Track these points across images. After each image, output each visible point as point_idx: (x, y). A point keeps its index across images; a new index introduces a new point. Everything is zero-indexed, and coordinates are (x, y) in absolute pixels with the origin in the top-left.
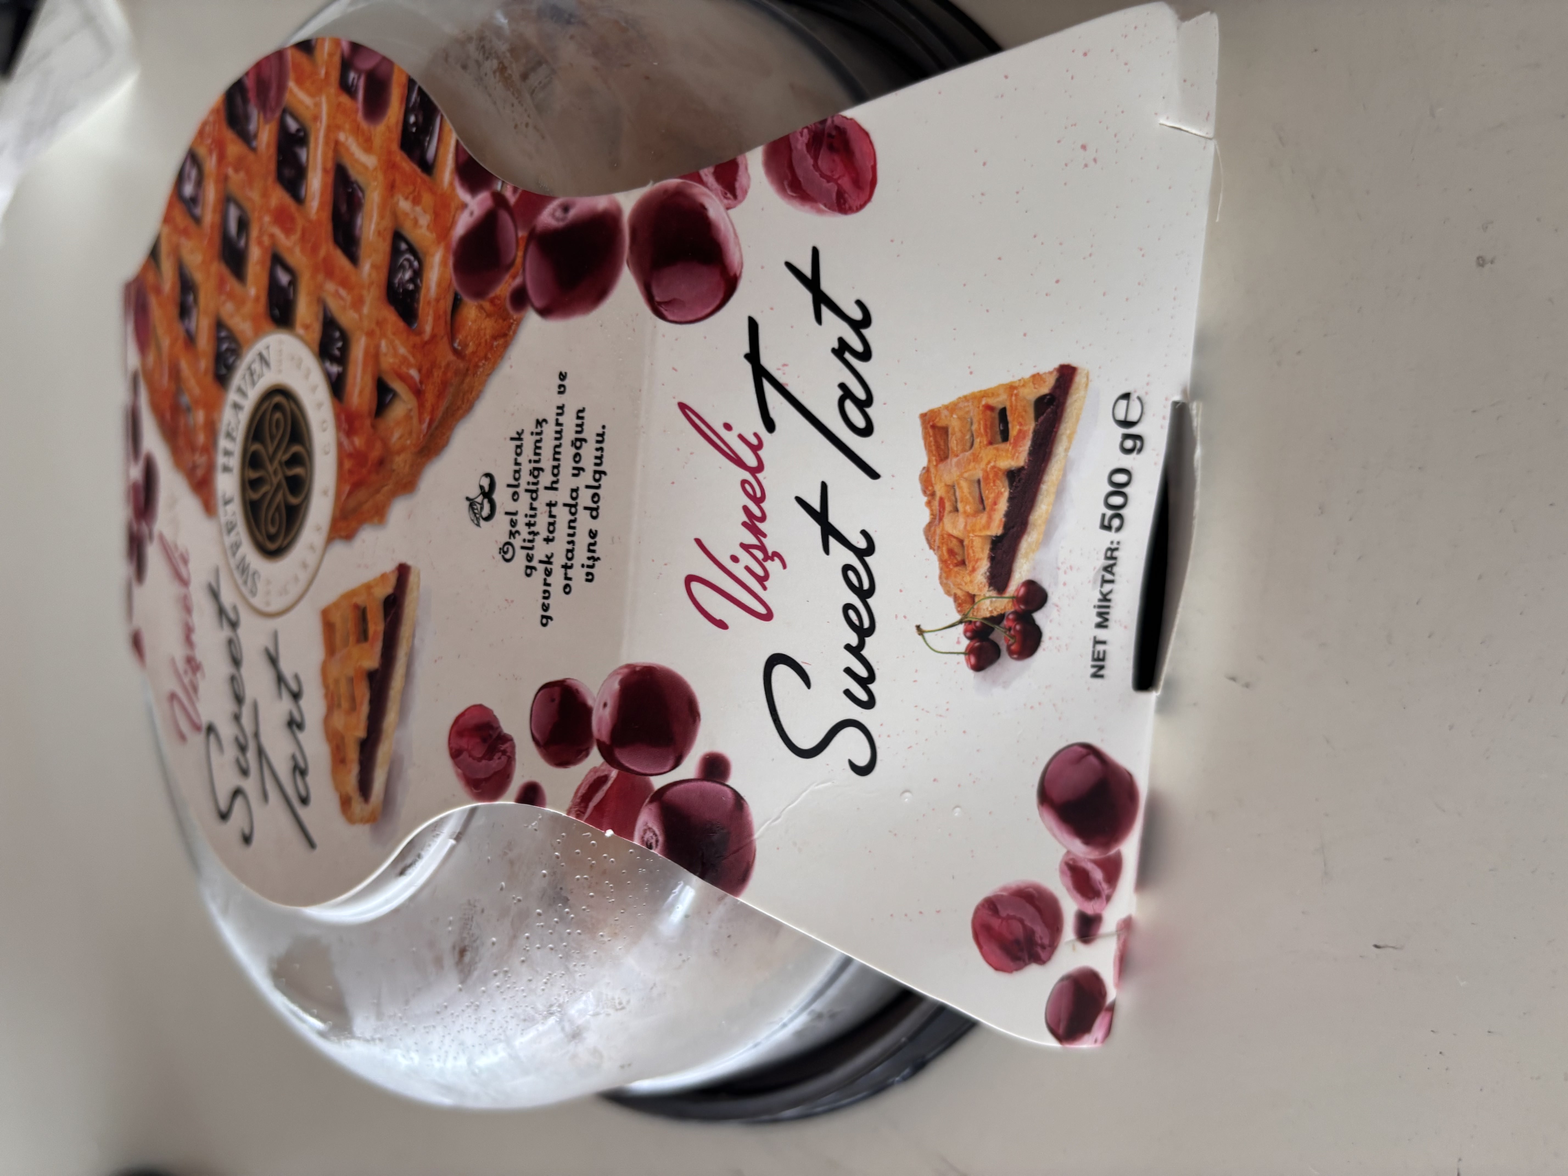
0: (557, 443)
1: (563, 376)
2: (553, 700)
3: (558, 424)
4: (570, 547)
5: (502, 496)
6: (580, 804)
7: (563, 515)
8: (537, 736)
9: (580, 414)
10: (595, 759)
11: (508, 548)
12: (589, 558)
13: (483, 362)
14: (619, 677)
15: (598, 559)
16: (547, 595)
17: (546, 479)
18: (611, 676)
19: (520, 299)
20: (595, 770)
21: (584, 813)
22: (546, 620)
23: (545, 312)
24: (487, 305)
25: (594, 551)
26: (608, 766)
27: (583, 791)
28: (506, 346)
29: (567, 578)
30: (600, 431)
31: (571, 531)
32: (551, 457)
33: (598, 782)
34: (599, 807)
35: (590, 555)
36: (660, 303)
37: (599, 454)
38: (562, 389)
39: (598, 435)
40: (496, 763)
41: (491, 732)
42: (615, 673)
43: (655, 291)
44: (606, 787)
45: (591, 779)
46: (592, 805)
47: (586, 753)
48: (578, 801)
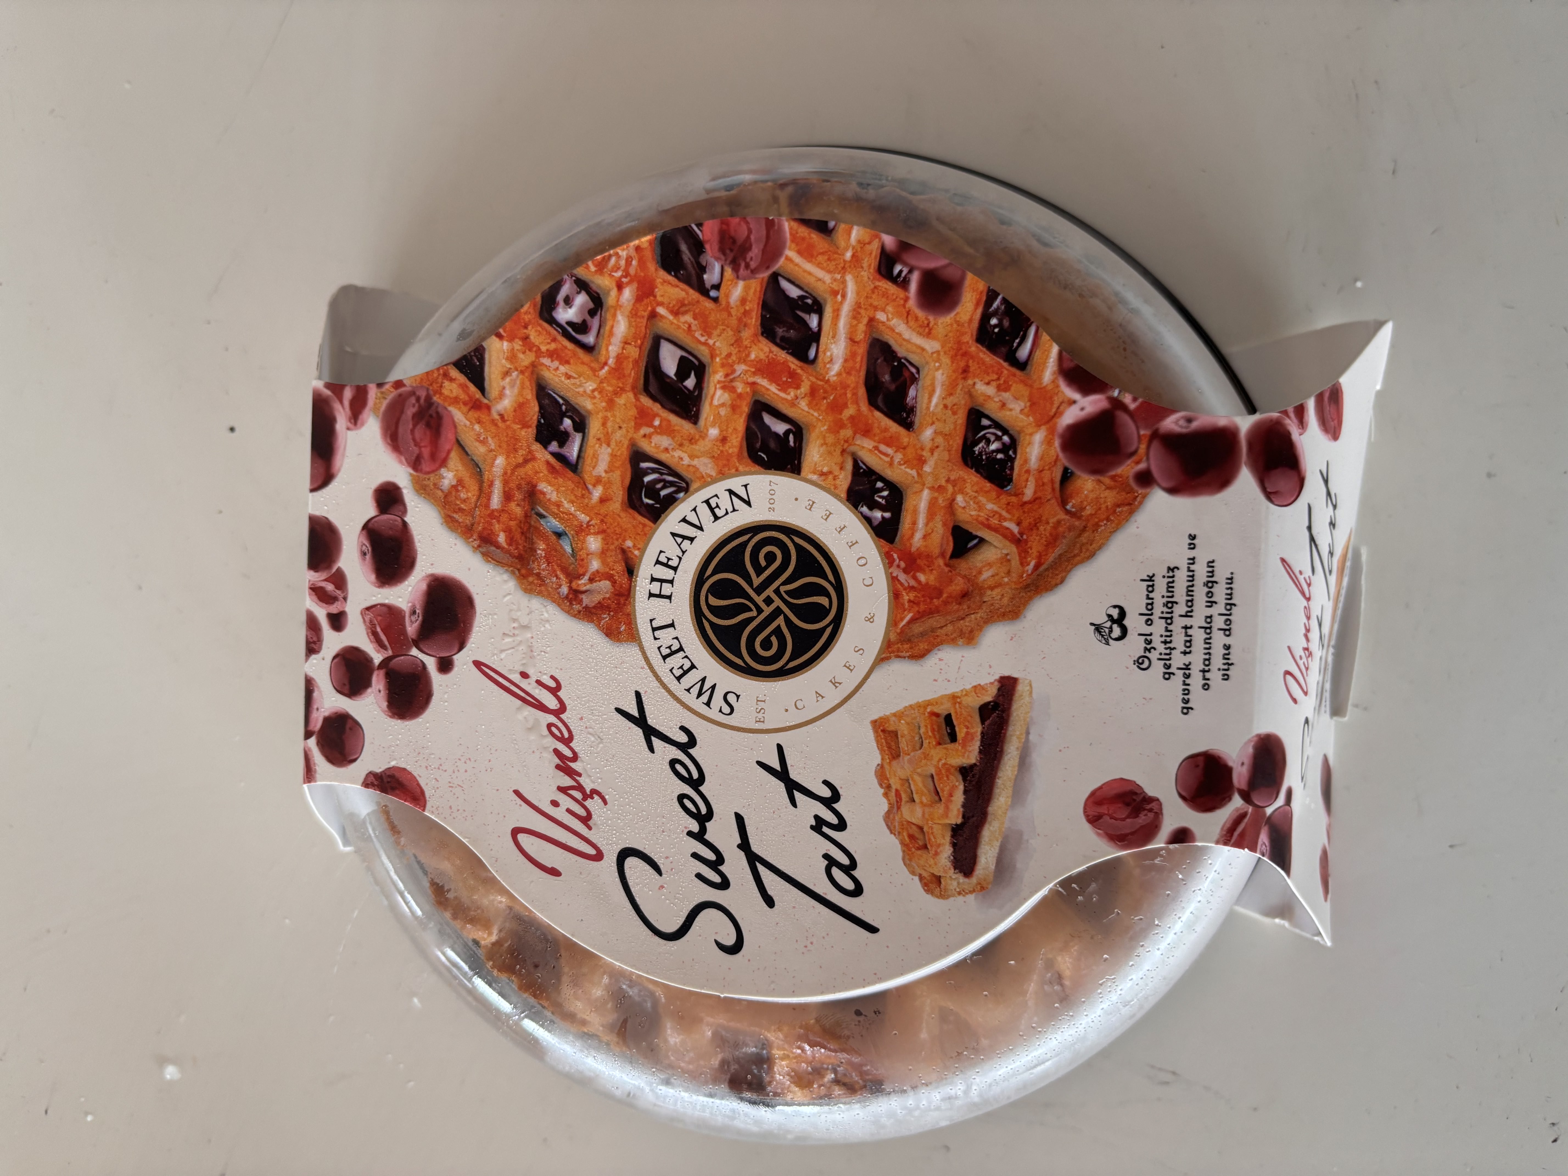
0: (1190, 584)
1: (1193, 537)
2: (1197, 766)
3: (1189, 570)
4: (1207, 657)
5: (1134, 622)
6: (1225, 835)
7: (1199, 636)
8: (1184, 794)
9: (1210, 564)
10: (1237, 802)
11: (1143, 661)
12: (1224, 664)
13: (1105, 522)
14: (1252, 744)
15: (1232, 664)
16: (1187, 692)
17: (1180, 609)
18: (1246, 744)
19: (1145, 479)
20: (1237, 809)
21: (1230, 841)
22: (1187, 710)
23: (1172, 491)
24: (1107, 481)
25: (1228, 659)
26: (1247, 805)
27: (1228, 825)
28: (1131, 512)
29: (1205, 679)
30: (1230, 576)
31: (1207, 646)
32: (1185, 594)
33: (1240, 818)
34: (1242, 835)
35: (1225, 661)
36: (1270, 493)
37: (1229, 592)
38: (1192, 547)
39: (1228, 579)
40: (1143, 819)
41: (1134, 797)
42: (1250, 741)
43: (1267, 485)
44: (1246, 820)
45: (1234, 817)
46: (1236, 834)
47: (1230, 798)
48: (1225, 833)
